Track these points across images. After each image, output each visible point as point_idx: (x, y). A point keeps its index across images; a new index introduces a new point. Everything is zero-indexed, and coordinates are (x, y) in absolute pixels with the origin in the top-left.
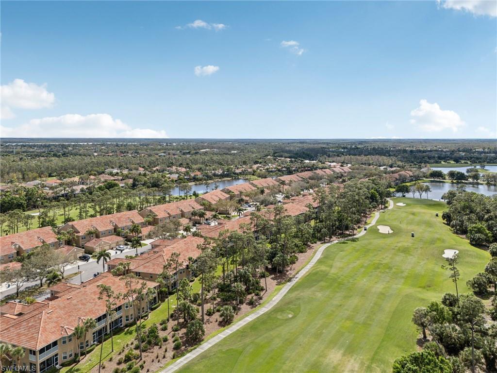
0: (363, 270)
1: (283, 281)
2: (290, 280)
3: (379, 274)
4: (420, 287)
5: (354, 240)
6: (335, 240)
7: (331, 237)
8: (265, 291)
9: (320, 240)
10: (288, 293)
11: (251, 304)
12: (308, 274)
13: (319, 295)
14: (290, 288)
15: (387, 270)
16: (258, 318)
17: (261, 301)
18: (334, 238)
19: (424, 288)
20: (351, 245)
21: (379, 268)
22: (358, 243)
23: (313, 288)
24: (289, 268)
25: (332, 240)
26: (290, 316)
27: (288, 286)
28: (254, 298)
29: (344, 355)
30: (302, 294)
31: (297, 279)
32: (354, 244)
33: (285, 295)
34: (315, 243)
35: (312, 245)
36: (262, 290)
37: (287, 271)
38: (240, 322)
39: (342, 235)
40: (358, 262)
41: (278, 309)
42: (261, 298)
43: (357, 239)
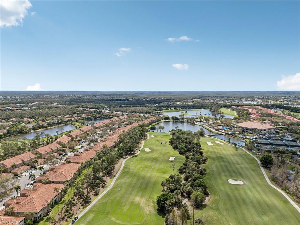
0: (142, 169)
1: (112, 177)
2: (115, 176)
3: (148, 170)
4: (162, 173)
5: (136, 156)
6: (128, 157)
7: (126, 156)
8: (106, 182)
9: (122, 157)
10: (116, 181)
11: (103, 187)
12: (121, 173)
13: (128, 180)
14: (116, 179)
15: (150, 168)
16: (108, 191)
17: (106, 186)
18: (127, 156)
19: (163, 173)
20: (135, 158)
21: (147, 167)
22: (138, 157)
23: (125, 178)
24: (112, 172)
25: (127, 157)
26: (120, 189)
27: (115, 179)
28: (103, 185)
29: (140, 198)
30: (121, 181)
31: (118, 176)
32: (136, 158)
33: (115, 182)
34: (120, 159)
35: (119, 160)
36: (105, 181)
37: (112, 173)
38: (102, 194)
39: (131, 154)
40: (139, 166)
41: (114, 188)
42: (106, 185)
43: (137, 155)
